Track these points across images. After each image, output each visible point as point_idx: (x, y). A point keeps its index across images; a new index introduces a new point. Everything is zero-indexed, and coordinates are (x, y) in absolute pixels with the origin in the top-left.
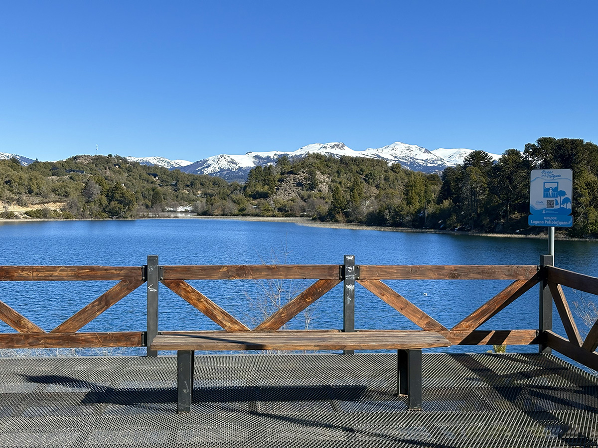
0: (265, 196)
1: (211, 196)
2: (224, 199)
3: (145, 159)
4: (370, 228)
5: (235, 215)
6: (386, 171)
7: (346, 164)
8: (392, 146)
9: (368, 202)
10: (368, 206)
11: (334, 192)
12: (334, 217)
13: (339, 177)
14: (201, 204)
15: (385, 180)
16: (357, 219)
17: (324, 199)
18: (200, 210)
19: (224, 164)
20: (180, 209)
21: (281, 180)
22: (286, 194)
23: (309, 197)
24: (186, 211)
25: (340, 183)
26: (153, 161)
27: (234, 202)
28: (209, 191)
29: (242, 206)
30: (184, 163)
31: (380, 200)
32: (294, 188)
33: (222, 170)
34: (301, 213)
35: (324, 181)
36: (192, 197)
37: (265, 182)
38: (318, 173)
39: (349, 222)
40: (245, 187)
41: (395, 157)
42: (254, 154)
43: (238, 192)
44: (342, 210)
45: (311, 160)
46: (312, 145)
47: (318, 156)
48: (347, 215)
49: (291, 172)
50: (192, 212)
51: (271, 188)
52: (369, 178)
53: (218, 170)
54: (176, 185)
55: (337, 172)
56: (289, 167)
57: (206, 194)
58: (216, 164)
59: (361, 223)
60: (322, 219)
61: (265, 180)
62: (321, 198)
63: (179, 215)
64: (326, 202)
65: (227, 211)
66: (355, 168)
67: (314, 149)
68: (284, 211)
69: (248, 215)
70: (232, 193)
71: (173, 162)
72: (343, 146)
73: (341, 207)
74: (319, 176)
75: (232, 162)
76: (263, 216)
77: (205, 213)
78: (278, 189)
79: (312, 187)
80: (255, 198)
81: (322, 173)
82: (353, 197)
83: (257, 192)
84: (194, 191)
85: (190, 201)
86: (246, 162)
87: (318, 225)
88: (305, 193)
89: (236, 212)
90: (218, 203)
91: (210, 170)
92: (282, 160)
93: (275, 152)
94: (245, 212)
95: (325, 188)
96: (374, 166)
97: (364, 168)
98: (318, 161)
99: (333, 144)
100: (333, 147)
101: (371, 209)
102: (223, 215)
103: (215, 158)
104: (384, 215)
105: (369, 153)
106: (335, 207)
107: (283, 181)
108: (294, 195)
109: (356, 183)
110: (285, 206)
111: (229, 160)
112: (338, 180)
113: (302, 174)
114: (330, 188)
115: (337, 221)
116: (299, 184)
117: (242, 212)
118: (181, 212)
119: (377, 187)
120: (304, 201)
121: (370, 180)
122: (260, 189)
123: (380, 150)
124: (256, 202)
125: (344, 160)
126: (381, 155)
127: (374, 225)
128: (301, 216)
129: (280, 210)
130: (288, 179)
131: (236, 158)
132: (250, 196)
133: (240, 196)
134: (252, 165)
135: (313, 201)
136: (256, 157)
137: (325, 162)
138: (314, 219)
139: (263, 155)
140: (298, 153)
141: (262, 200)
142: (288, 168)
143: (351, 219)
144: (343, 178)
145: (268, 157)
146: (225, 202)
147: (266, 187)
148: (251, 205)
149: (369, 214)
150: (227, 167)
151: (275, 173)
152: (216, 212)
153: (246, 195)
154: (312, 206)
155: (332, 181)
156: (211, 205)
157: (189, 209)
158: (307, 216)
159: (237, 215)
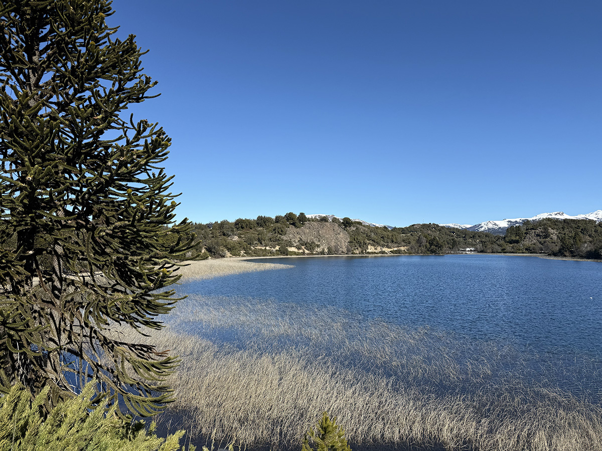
0: (517, 242)
1: (485, 242)
2: (492, 244)
3: (447, 225)
4: (590, 260)
5: (499, 253)
6: (595, 227)
7: (568, 223)
8: (596, 212)
9: (586, 245)
10: (586, 247)
11: (562, 240)
12: (563, 254)
13: (563, 230)
14: (479, 246)
15: (595, 231)
16: (579, 254)
17: (554, 243)
18: (479, 250)
19: (490, 226)
20: (468, 249)
21: (526, 233)
22: (530, 240)
23: (545, 242)
24: (471, 251)
25: (565, 234)
26: (451, 225)
27: (499, 245)
28: (483, 240)
29: (503, 248)
30: (468, 226)
31: (595, 244)
32: (535, 238)
33: (489, 229)
34: (541, 251)
35: (554, 233)
36: (474, 243)
37: (517, 235)
38: (550, 229)
39: (573, 256)
40: (505, 238)
41: (598, 219)
42: (507, 220)
43: (501, 240)
44: (568, 249)
45: (545, 222)
46: (542, 214)
47: (549, 219)
48: (572, 252)
49: (533, 229)
50: (474, 251)
51: (521, 238)
52: (583, 231)
53: (487, 229)
54: (465, 237)
55: (562, 228)
56: (531, 226)
57: (481, 241)
58: (485, 226)
59: (582, 257)
60: (555, 255)
62: (552, 242)
63: (467, 252)
64: (556, 245)
65: (495, 250)
66: (574, 225)
67: (544, 216)
68: (528, 250)
69: (508, 252)
70: (497, 241)
71: (462, 226)
72: (562, 214)
75: (495, 224)
76: (516, 253)
77: (482, 252)
78: (524, 238)
79: (546, 237)
80: (511, 243)
81: (552, 229)
82: (575, 242)
83: (512, 240)
84: (475, 240)
85: (473, 245)
86: (504, 224)
87: (552, 258)
88: (542, 240)
89: (500, 251)
90: (489, 246)
91: (482, 229)
92: (526, 222)
93: (520, 219)
94: (505, 251)
95: (555, 237)
96: (587, 224)
97: (580, 225)
98: (549, 222)
100: (556, 214)
101: (589, 249)
102: (492, 252)
103: (486, 223)
104: (599, 253)
105: (580, 217)
106: (563, 247)
107: (528, 233)
108: (535, 241)
109: (576, 234)
110: (530, 247)
111: (493, 223)
112: (563, 232)
113: (539, 230)
114: (558, 237)
115: (565, 256)
116: (538, 235)
119: (590, 236)
120: (542, 244)
121: (585, 232)
122: (514, 238)
123: (587, 215)
124: (512, 245)
127: (592, 258)
128: (540, 253)
129: (526, 249)
130: (531, 232)
131: (497, 223)
132: (508, 242)
133: (502, 242)
134: (507, 226)
135: (547, 244)
136: (509, 221)
137: (554, 222)
138: (549, 255)
139: (513, 220)
140: (534, 218)
141: (515, 244)
143: (575, 254)
144: (566, 231)
145: (516, 221)
146: (493, 246)
147: (518, 237)
148: (509, 247)
149: (588, 252)
150: (492, 227)
151: (523, 230)
152: (488, 251)
153: (506, 242)
154: (547, 247)
155: (559, 233)
156: (486, 247)
157: (472, 249)
158: (543, 253)
159: (501, 253)
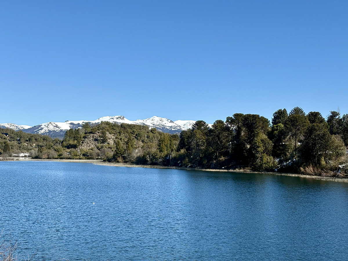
0: (75, 147)
1: (41, 147)
2: (49, 149)
4: (138, 166)
5: (55, 159)
6: (148, 132)
7: (125, 128)
8: (152, 118)
9: (137, 151)
10: (137, 153)
11: (117, 144)
12: (116, 159)
13: (120, 135)
14: (35, 152)
15: (147, 137)
16: (130, 160)
17: (111, 148)
18: (34, 155)
19: (51, 128)
20: (22, 155)
21: (85, 137)
22: (88, 146)
23: (102, 147)
24: (25, 156)
25: (121, 139)
26: (7, 126)
27: (56, 150)
28: (41, 144)
29: (60, 153)
30: (27, 127)
31: (144, 149)
32: (93, 142)
33: (50, 131)
34: (97, 157)
35: (111, 139)
36: (29, 147)
37: (75, 138)
38: (107, 133)
39: (126, 162)
40: (63, 141)
41: (154, 125)
42: (70, 122)
43: (58, 144)
44: (121, 155)
45: (103, 125)
46: (105, 117)
47: (107, 123)
48: (124, 158)
49: (91, 133)
50: (29, 156)
51: (78, 142)
52: (138, 136)
53: (47, 131)
54: (19, 140)
55: (119, 133)
56: (90, 129)
57: (38, 146)
58: (46, 127)
59: (133, 163)
60: (109, 160)
61: (75, 137)
62: (109, 148)
63: (21, 158)
64: (112, 151)
65: (51, 156)
66: (130, 130)
67: (106, 119)
68: (86, 156)
69: (64, 158)
70: (54, 145)
71: (19, 127)
72: (123, 118)
73: (120, 154)
74: (108, 135)
75: (57, 126)
76: (73, 159)
77: (37, 157)
78: (83, 143)
79: (104, 141)
80: (68, 147)
81: (110, 133)
82: (128, 147)
83: (70, 145)
84: (31, 144)
85: (28, 150)
86: (65, 126)
87: (107, 164)
88: (99, 145)
89: (56, 157)
90: (45, 151)
91: (42, 131)
92: (86, 126)
93: (83, 121)
94: (62, 156)
95: (111, 142)
96: (141, 129)
97: (135, 130)
98: (107, 126)
99: (117, 117)
100: (117, 118)
101: (139, 155)
102: (48, 158)
103: (46, 124)
104: (146, 158)
105: (139, 122)
106: (117, 153)
107: (86, 138)
108: (92, 146)
109: (129, 139)
110: (87, 153)
111: (55, 125)
112: (120, 137)
114: (115, 142)
115: (118, 162)
116: (96, 140)
117: (60, 157)
118: (22, 157)
119: (143, 141)
120: (99, 150)
121: (139, 137)
122: (72, 142)
123: (145, 120)
124: (69, 150)
125: (123, 126)
126: (145, 123)
127: (140, 164)
128: (97, 159)
129: (84, 155)
130: (89, 136)
131: (59, 124)
132: (66, 147)
133: (59, 147)
134: (69, 129)
135: (104, 150)
136: (71, 124)
137: (112, 127)
138: (104, 161)
139: (76, 122)
140: (97, 121)
141: (73, 149)
142: (89, 130)
143: (127, 160)
144: (123, 136)
145: (79, 124)
146: (49, 151)
147: (76, 141)
148: (66, 152)
149: (138, 158)
150: (53, 129)
151: (81, 133)
152: (44, 156)
153: (63, 146)
154: (104, 153)
155: (116, 138)
156: (41, 152)
157: (27, 154)
158: (100, 159)
159: (57, 158)
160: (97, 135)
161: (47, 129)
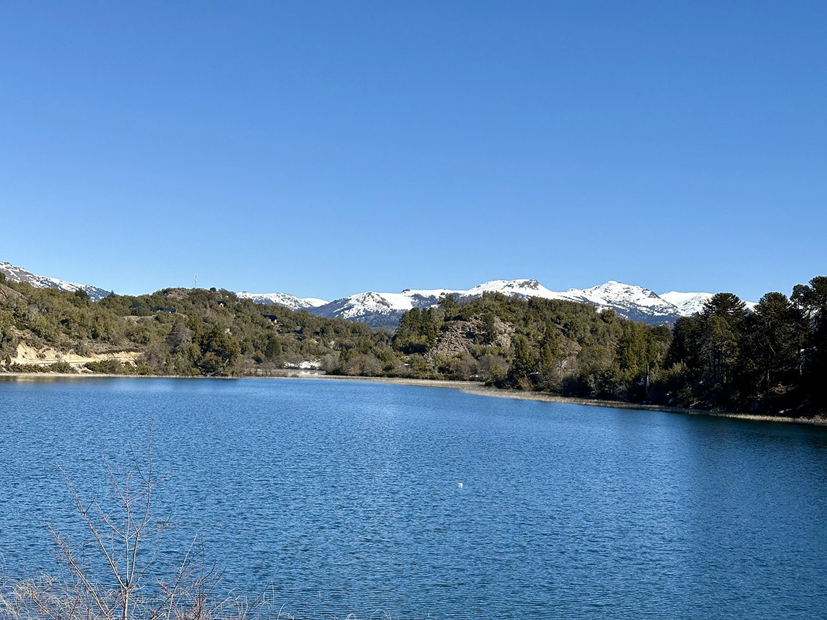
0: (421, 349)
1: (348, 347)
2: (365, 353)
3: (265, 296)
4: (566, 400)
5: (378, 376)
6: (593, 320)
7: (538, 308)
8: (605, 286)
9: (565, 363)
10: (564, 369)
11: (518, 346)
12: (516, 382)
13: (525, 326)
14: (333, 359)
15: (592, 332)
16: (549, 386)
17: (504, 356)
18: (330, 367)
19: (371, 305)
20: (305, 365)
21: (444, 329)
22: (451, 348)
23: (483, 353)
24: (312, 369)
25: (528, 335)
26: (275, 298)
27: (379, 357)
28: (347, 341)
29: (388, 363)
30: (318, 303)
31: (583, 361)
32: (462, 340)
33: (368, 313)
34: (473, 375)
35: (505, 333)
36: (322, 348)
37: (423, 330)
38: (497, 319)
39: (537, 390)
40: (395, 337)
41: (609, 302)
42: (413, 292)
43: (384, 343)
44: (528, 372)
45: (488, 302)
46: (493, 283)
47: (498, 297)
48: (534, 379)
49: (459, 318)
50: (320, 369)
51: (430, 339)
52: (568, 329)
53: (362, 313)
54: (300, 332)
55: (524, 319)
56: (457, 310)
57: (341, 345)
58: (360, 304)
59: (554, 392)
60: (499, 384)
61: (422, 328)
62: (500, 354)
63: (303, 373)
64: (507, 361)
65: (368, 369)
66: (549, 314)
67: (495, 286)
68: (447, 372)
69: (397, 376)
70: (376, 345)
71: (302, 301)
72: (535, 285)
73: (526, 369)
74: (498, 324)
75: (383, 302)
76: (417, 378)
77: (336, 372)
78: (439, 341)
79: (488, 339)
80: (407, 351)
81: (503, 320)
82: (543, 354)
83: (411, 344)
84: (326, 340)
85: (318, 354)
86: (402, 303)
87: (493, 393)
88: (478, 347)
89: (380, 371)
90: (356, 357)
91: (352, 313)
92: (448, 301)
93: (442, 291)
94: (393, 372)
95: (506, 341)
96: (576, 313)
97: (563, 314)
98: (497, 304)
99: (522, 281)
100: (522, 286)
101: (569, 373)
102: (362, 375)
103: (360, 296)
104: (586, 382)
105: (573, 295)
106: (518, 368)
107: (447, 329)
108: (462, 349)
109: (548, 335)
110: (449, 365)
111: (379, 299)
112: (525, 330)
113: (474, 321)
114: (513, 341)
115: (520, 389)
116: (470, 335)
117: (389, 372)
118: (306, 369)
119: (581, 341)
120: (477, 358)
121: (571, 332)
122: (415, 339)
123: (587, 291)
124: (408, 358)
125: (534, 303)
126: (589, 298)
127: (572, 396)
128: (471, 380)
129: (441, 370)
130: (455, 327)
131: (389, 297)
132: (401, 349)
133: (387, 349)
134: (410, 307)
135: (488, 359)
136: (416, 296)
137: (508, 305)
138: (488, 385)
139: (426, 294)
140: (474, 292)
141: (417, 356)
142: (454, 312)
143: (541, 385)
144: (532, 327)
145: (432, 297)
146: (365, 357)
147: (424, 337)
148: (401, 362)
149: (566, 380)
150: (375, 309)
151: (436, 318)
152: (352, 370)
153: (395, 348)
154: (487, 365)
155: (517, 332)
156: (347, 360)
157: (316, 365)
158: (479, 380)
159: (381, 376)
160: (471, 324)
161: (361, 308)
